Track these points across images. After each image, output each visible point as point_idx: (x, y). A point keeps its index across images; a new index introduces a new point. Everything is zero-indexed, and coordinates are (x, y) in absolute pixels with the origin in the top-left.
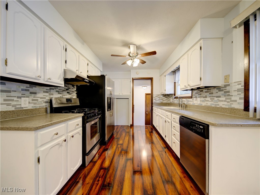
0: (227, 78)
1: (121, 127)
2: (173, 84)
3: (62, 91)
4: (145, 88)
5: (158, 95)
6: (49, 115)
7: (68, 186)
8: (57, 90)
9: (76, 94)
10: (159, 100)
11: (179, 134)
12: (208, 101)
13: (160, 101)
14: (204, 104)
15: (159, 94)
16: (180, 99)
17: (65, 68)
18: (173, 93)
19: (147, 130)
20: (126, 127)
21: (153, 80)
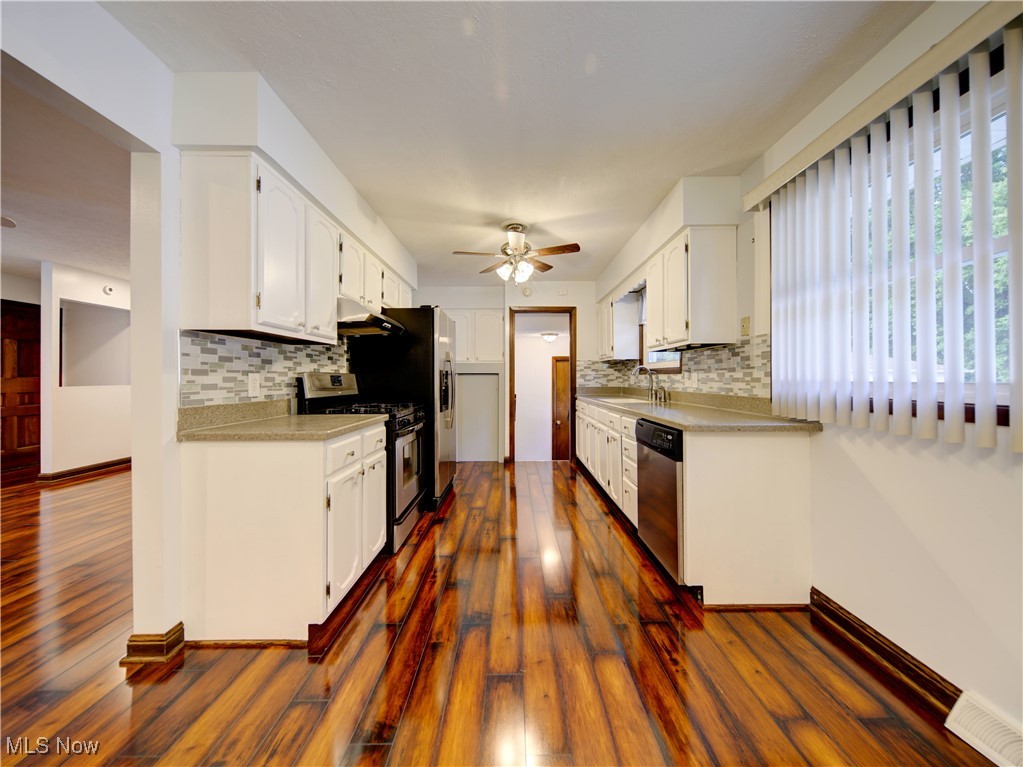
0: (746, 323)
1: (474, 465)
2: (637, 329)
3: (317, 353)
4: (553, 338)
5: (594, 363)
6: (295, 418)
7: (362, 588)
8: (309, 351)
9: (347, 360)
10: (595, 378)
11: (636, 466)
12: (713, 380)
13: (600, 381)
14: (705, 389)
15: (597, 359)
16: (654, 377)
17: (340, 296)
18: (636, 356)
19: (556, 472)
20: (490, 467)
21: (575, 315)
